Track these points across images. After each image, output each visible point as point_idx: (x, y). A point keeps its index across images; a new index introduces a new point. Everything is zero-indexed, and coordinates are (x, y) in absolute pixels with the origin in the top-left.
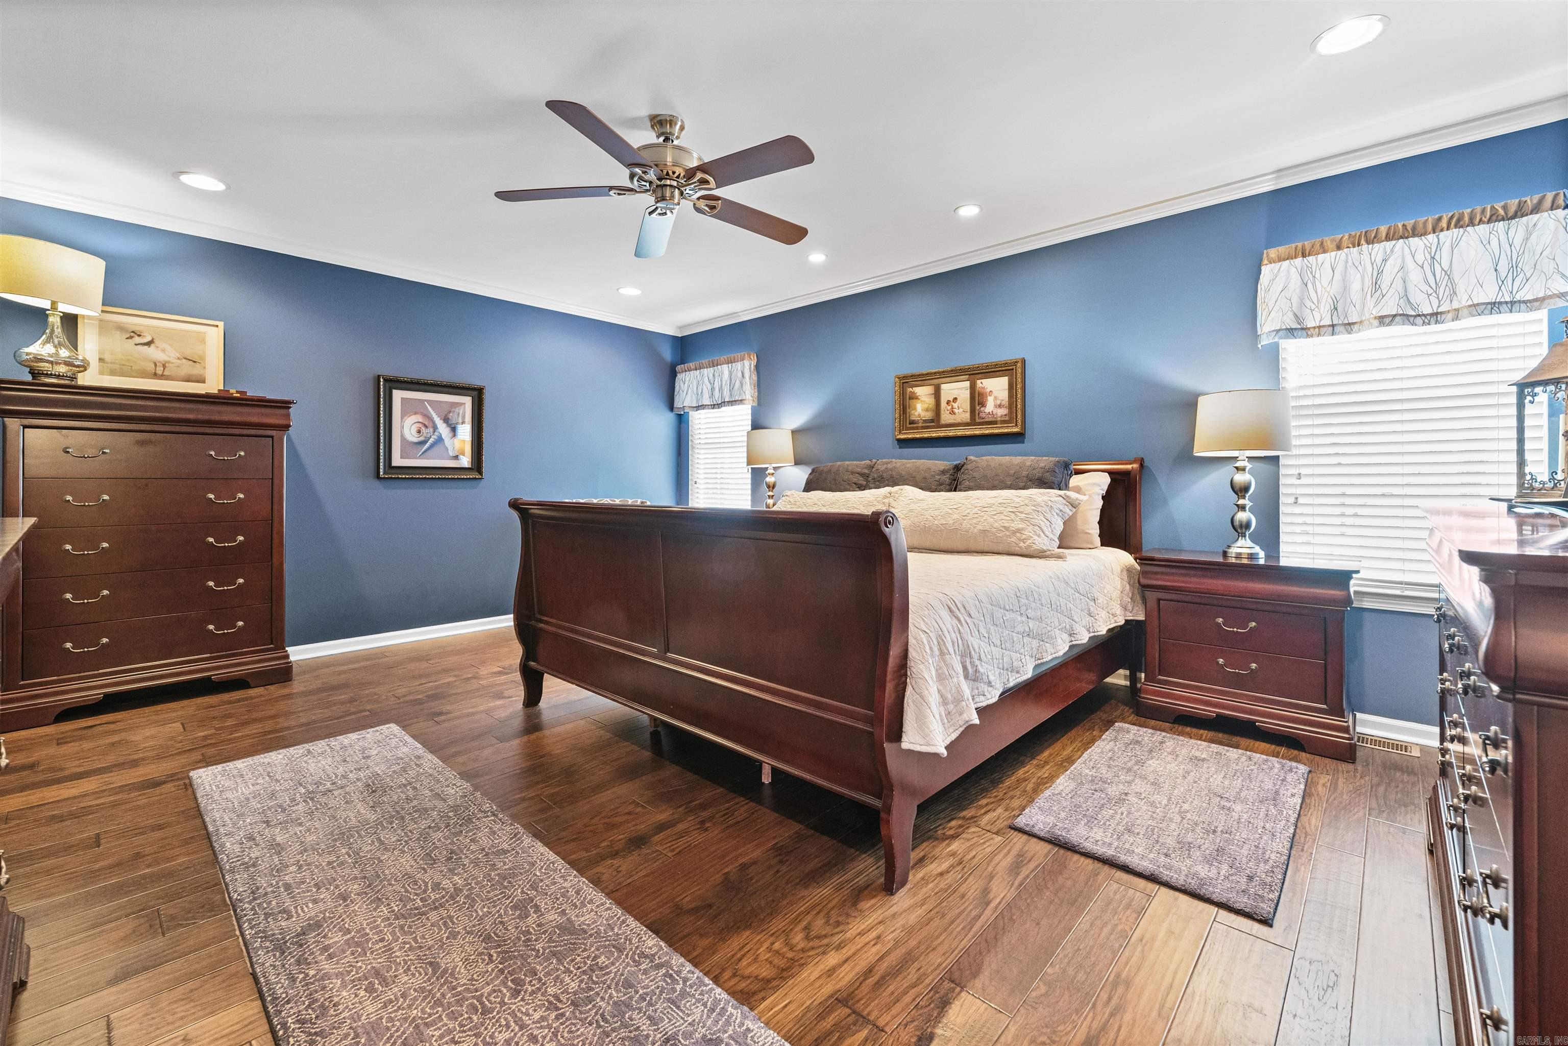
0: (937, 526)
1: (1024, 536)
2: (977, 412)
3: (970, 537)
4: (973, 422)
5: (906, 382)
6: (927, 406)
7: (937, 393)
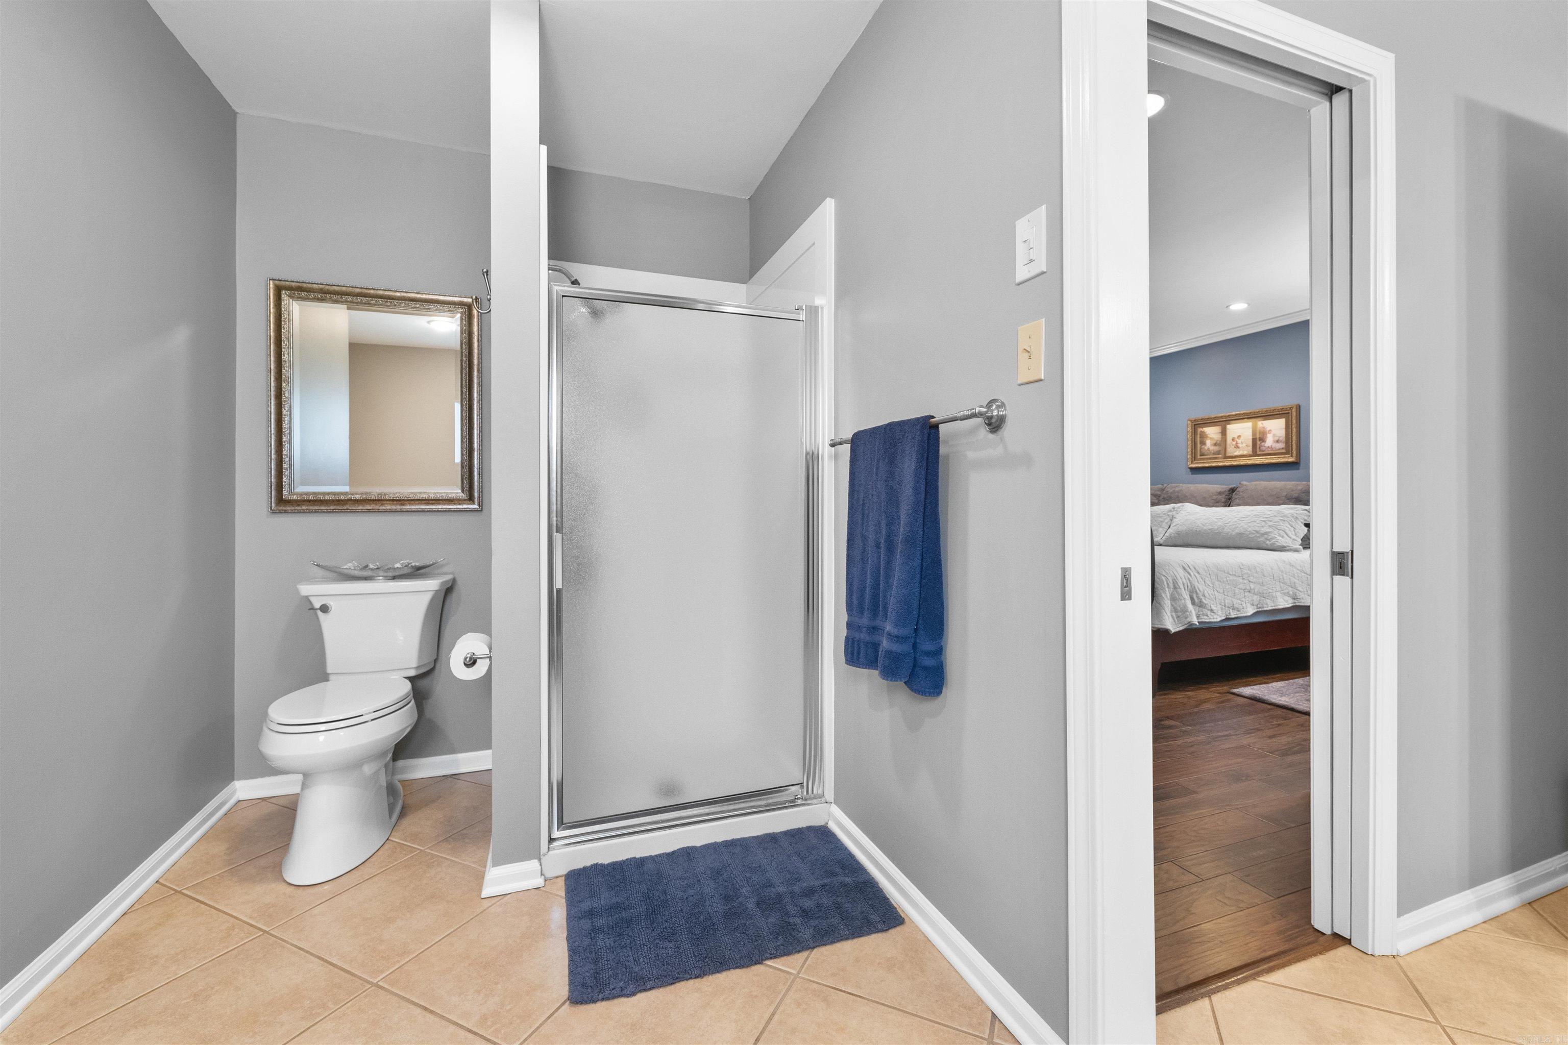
0: (1205, 530)
1: (1270, 537)
2: (1258, 447)
3: (1230, 537)
4: (1255, 454)
5: (1197, 424)
6: (1215, 442)
7: (1224, 433)
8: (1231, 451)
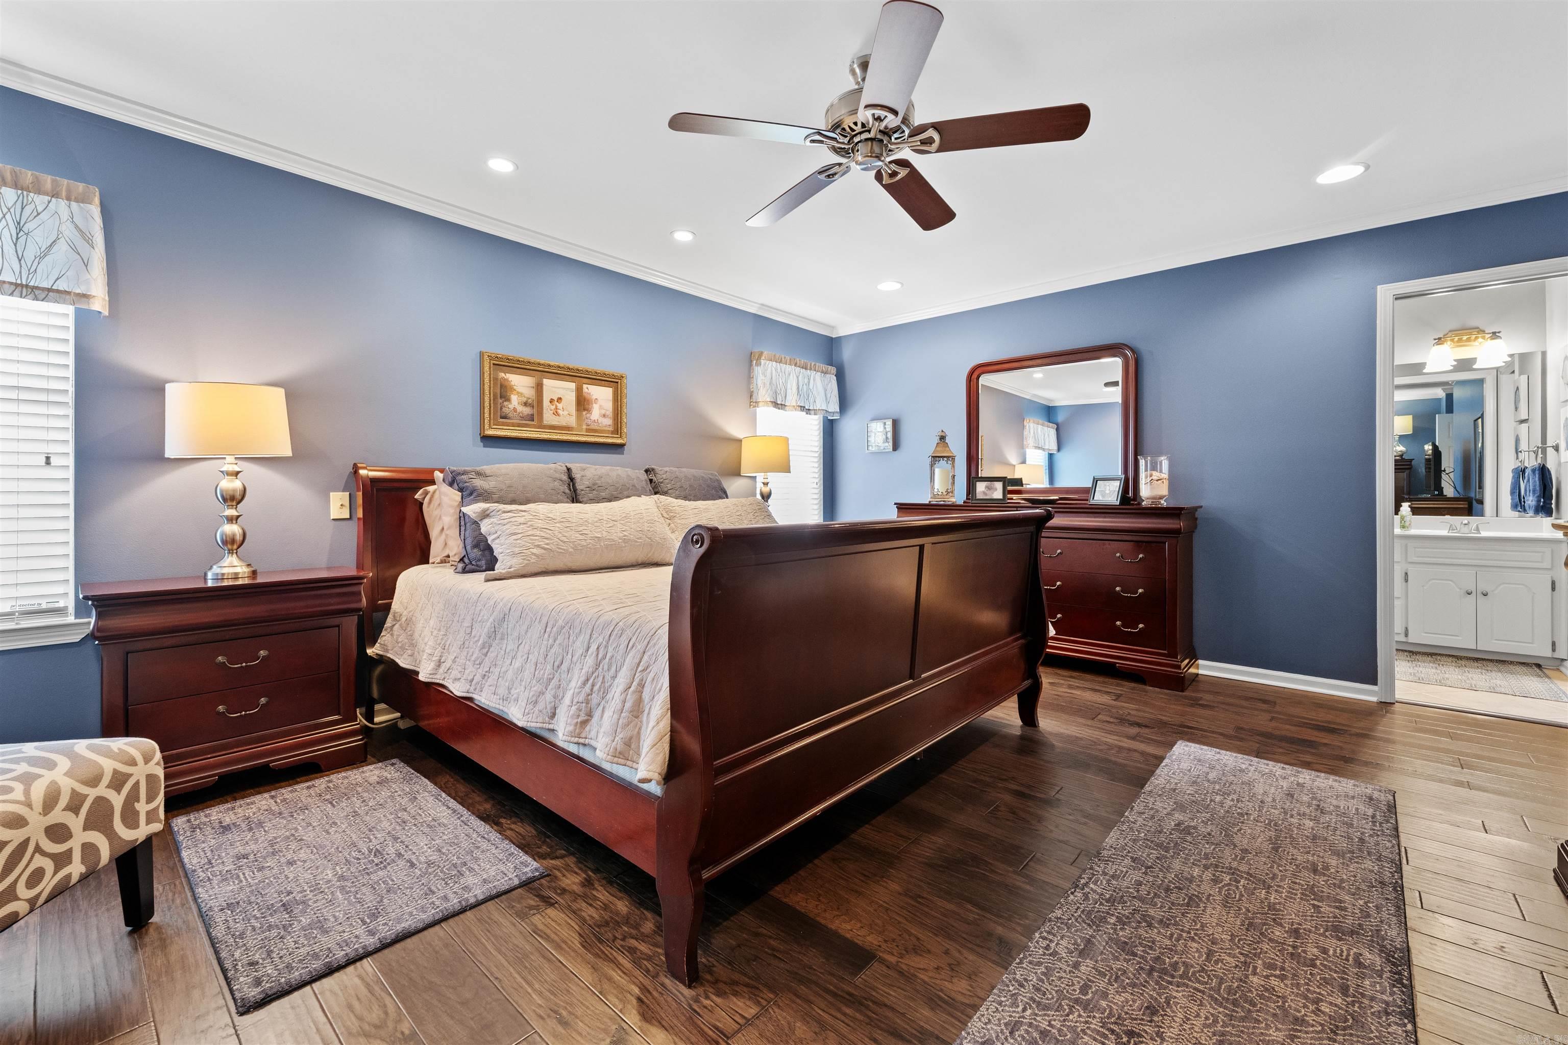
2: (582, 417)
5: (498, 366)
6: (524, 400)
7: (539, 387)
8: (549, 418)
